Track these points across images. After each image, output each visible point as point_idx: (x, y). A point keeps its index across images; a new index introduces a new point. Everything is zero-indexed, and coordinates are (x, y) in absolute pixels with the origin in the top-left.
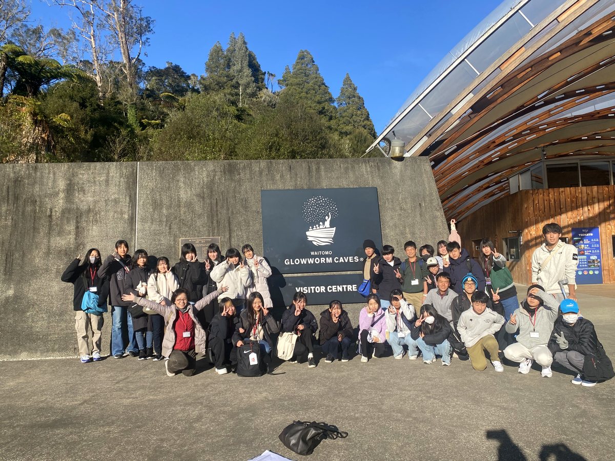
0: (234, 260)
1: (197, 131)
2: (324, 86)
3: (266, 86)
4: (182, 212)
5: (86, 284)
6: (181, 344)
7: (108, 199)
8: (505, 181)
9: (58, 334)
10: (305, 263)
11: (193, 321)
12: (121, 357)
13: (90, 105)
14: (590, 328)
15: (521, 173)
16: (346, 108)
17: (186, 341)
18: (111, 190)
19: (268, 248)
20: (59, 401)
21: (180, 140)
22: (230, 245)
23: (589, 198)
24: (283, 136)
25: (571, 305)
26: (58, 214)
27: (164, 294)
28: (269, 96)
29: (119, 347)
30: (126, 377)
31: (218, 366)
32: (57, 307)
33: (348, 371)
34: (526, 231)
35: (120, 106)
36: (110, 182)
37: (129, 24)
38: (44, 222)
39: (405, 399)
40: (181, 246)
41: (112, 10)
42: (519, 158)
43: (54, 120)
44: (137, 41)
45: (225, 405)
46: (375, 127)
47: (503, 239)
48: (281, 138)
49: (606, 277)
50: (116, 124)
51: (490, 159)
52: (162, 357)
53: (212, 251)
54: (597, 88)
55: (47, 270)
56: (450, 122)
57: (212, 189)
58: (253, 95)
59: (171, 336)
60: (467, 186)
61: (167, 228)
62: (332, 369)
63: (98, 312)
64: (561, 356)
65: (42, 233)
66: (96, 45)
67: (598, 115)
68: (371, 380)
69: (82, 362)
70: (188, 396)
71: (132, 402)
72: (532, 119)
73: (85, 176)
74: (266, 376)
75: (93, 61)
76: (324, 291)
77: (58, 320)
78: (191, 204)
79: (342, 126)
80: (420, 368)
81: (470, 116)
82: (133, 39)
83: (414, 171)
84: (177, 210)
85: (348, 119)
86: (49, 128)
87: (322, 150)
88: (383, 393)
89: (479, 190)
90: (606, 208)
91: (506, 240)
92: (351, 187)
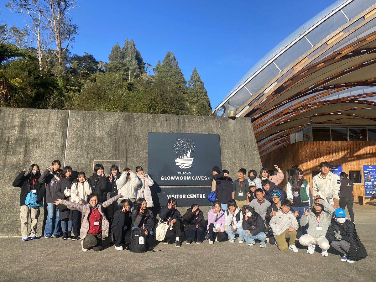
1: (103, 95)
2: (181, 74)
3: (146, 71)
4: (96, 144)
5: (29, 188)
6: (93, 230)
7: (48, 133)
8: (286, 136)
9: (7, 220)
10: (174, 179)
11: (100, 214)
12: (50, 237)
13: (33, 75)
14: (353, 226)
15: (297, 132)
16: (193, 87)
17: (96, 228)
18: (50, 127)
19: (151, 169)
20: (8, 267)
21: (92, 100)
22: (126, 166)
23: (336, 148)
25: (342, 212)
26: (13, 141)
27: (82, 196)
28: (147, 77)
29: (49, 231)
30: (54, 251)
31: (117, 245)
32: (7, 203)
33: (201, 250)
34: (301, 166)
35: (53, 77)
36: (50, 122)
37: (63, 28)
38: (3, 145)
40: (94, 165)
41: (53, 19)
42: (296, 122)
43: (11, 82)
44: (67, 38)
46: (210, 100)
47: (286, 170)
48: (157, 102)
50: (51, 87)
51: (278, 123)
53: (114, 169)
54: (341, 85)
56: (263, 98)
57: (116, 130)
58: (138, 76)
59: (86, 225)
60: (264, 137)
61: (86, 153)
62: (191, 248)
63: (37, 206)
64: (335, 244)
66: (41, 39)
67: (340, 101)
69: (23, 240)
70: (98, 265)
71: (59, 268)
72: (304, 100)
73: (34, 118)
74: (149, 252)
75: (38, 48)
76: (185, 198)
77: (7, 211)
78: (102, 138)
79: (191, 98)
80: (247, 249)
81: (274, 95)
82: (64, 37)
83: (242, 126)
84: (93, 142)
85: (195, 94)
86: (7, 86)
87: (181, 111)
89: (271, 141)
90: (346, 154)
91: (288, 171)
92: (204, 133)
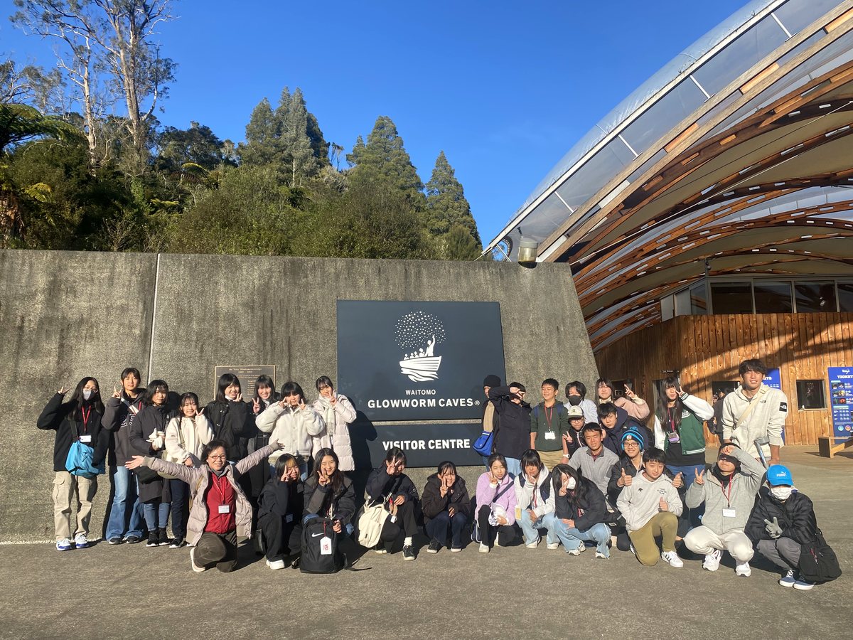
0: (293, 399)
1: (235, 217)
2: (409, 166)
3: (330, 162)
4: (220, 328)
5: (74, 431)
6: (215, 523)
7: (112, 306)
8: (652, 303)
9: (22, 505)
10: (397, 406)
11: (233, 489)
13: (76, 175)
14: (807, 506)
15: (677, 293)
16: (439, 197)
17: (223, 519)
18: (116, 293)
19: (345, 384)
21: (209, 229)
23: (767, 329)
24: (359, 228)
25: (783, 475)
26: (33, 324)
27: (191, 448)
28: (333, 176)
29: (118, 528)
30: (128, 573)
31: (271, 556)
32: (23, 465)
33: (462, 565)
34: (685, 371)
35: (120, 179)
36: (116, 281)
37: (141, 66)
38: (11, 335)
39: (553, 608)
40: (216, 377)
41: (117, 46)
42: (673, 272)
43: (27, 191)
44: (150, 90)
45: (287, 617)
46: (477, 225)
47: (653, 381)
48: (357, 231)
49: (789, 436)
50: (116, 202)
51: (633, 274)
52: (183, 543)
53: (264, 385)
54: (776, 185)
55: (10, 409)
56: (597, 218)
57: (266, 296)
58: (312, 173)
59: (201, 513)
60: (602, 308)
61: (197, 350)
64: (767, 546)
65: (7, 353)
66: (92, 93)
67: (774, 221)
68: (497, 579)
69: (59, 549)
72: (692, 221)
73: (79, 271)
74: (343, 572)
75: (85, 115)
76: (424, 448)
77: (22, 484)
78: (234, 316)
79: (433, 221)
80: (565, 562)
81: (622, 211)
82: (145, 87)
83: (550, 283)
84: (212, 325)
85: (442, 212)
86: (18, 202)
87: (412, 250)
88: (518, 599)
89: (617, 315)
90: (789, 343)
91: (657, 383)
92: (464, 300)
